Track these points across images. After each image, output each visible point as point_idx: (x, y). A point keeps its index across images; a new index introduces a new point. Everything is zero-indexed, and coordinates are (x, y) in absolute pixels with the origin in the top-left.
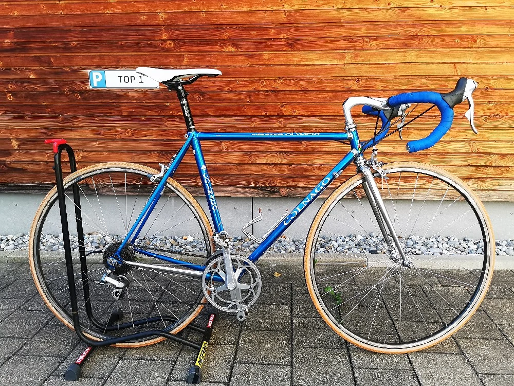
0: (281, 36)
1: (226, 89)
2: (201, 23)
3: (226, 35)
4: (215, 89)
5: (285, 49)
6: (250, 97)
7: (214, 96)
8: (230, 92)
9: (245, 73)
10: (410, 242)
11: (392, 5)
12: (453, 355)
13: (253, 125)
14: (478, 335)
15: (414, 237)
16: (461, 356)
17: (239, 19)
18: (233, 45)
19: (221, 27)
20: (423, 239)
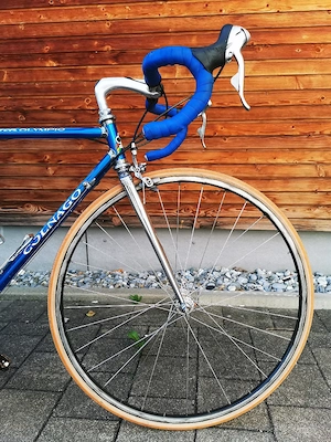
0: (105, 48)
1: (50, 108)
2: (19, 36)
3: (46, 49)
4: (38, 108)
5: (110, 62)
6: (75, 117)
7: (37, 116)
8: (54, 110)
9: (69, 90)
10: (254, 277)
11: (224, 12)
12: (259, 434)
13: (80, 148)
14: (301, 402)
15: (259, 271)
16: (270, 435)
17: (59, 31)
18: (54, 60)
19: (41, 40)
20: (270, 273)
